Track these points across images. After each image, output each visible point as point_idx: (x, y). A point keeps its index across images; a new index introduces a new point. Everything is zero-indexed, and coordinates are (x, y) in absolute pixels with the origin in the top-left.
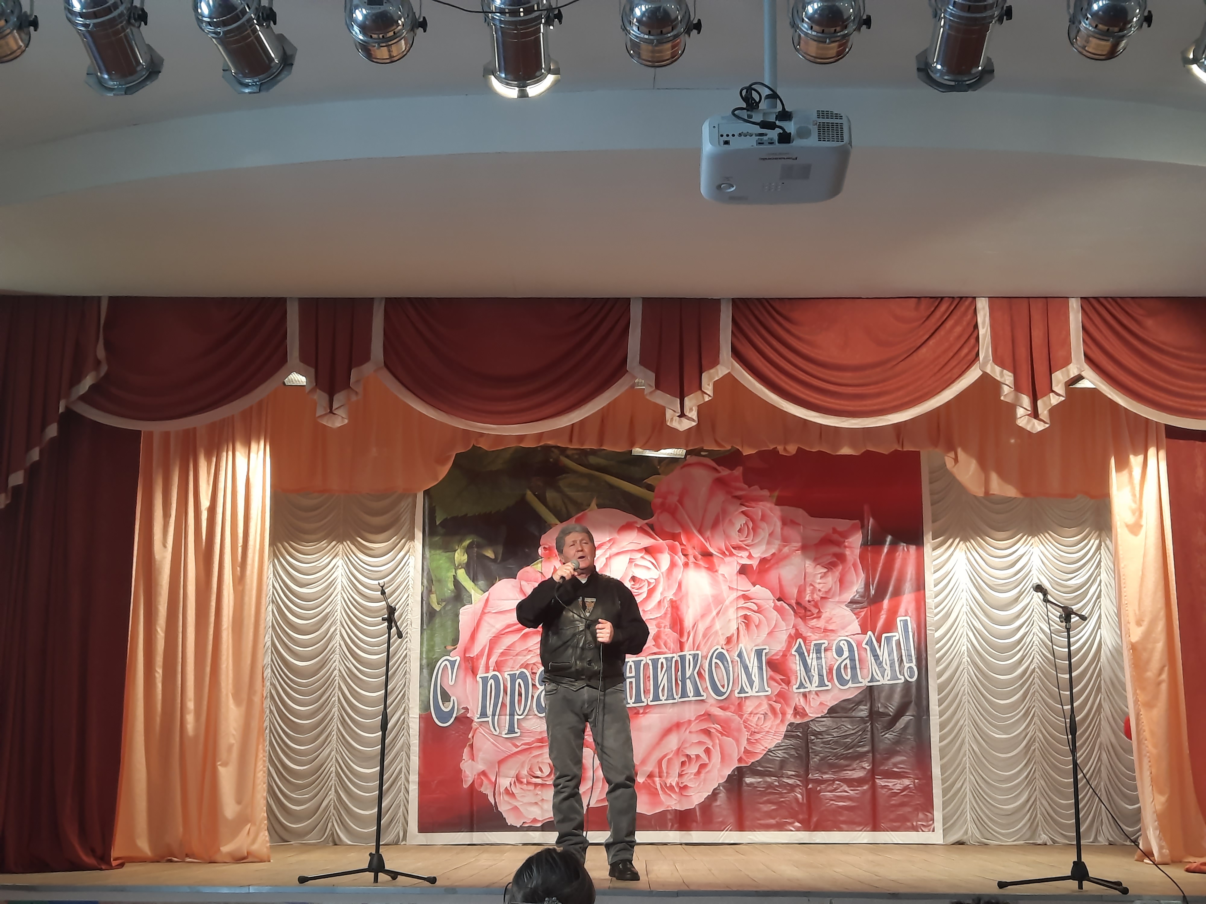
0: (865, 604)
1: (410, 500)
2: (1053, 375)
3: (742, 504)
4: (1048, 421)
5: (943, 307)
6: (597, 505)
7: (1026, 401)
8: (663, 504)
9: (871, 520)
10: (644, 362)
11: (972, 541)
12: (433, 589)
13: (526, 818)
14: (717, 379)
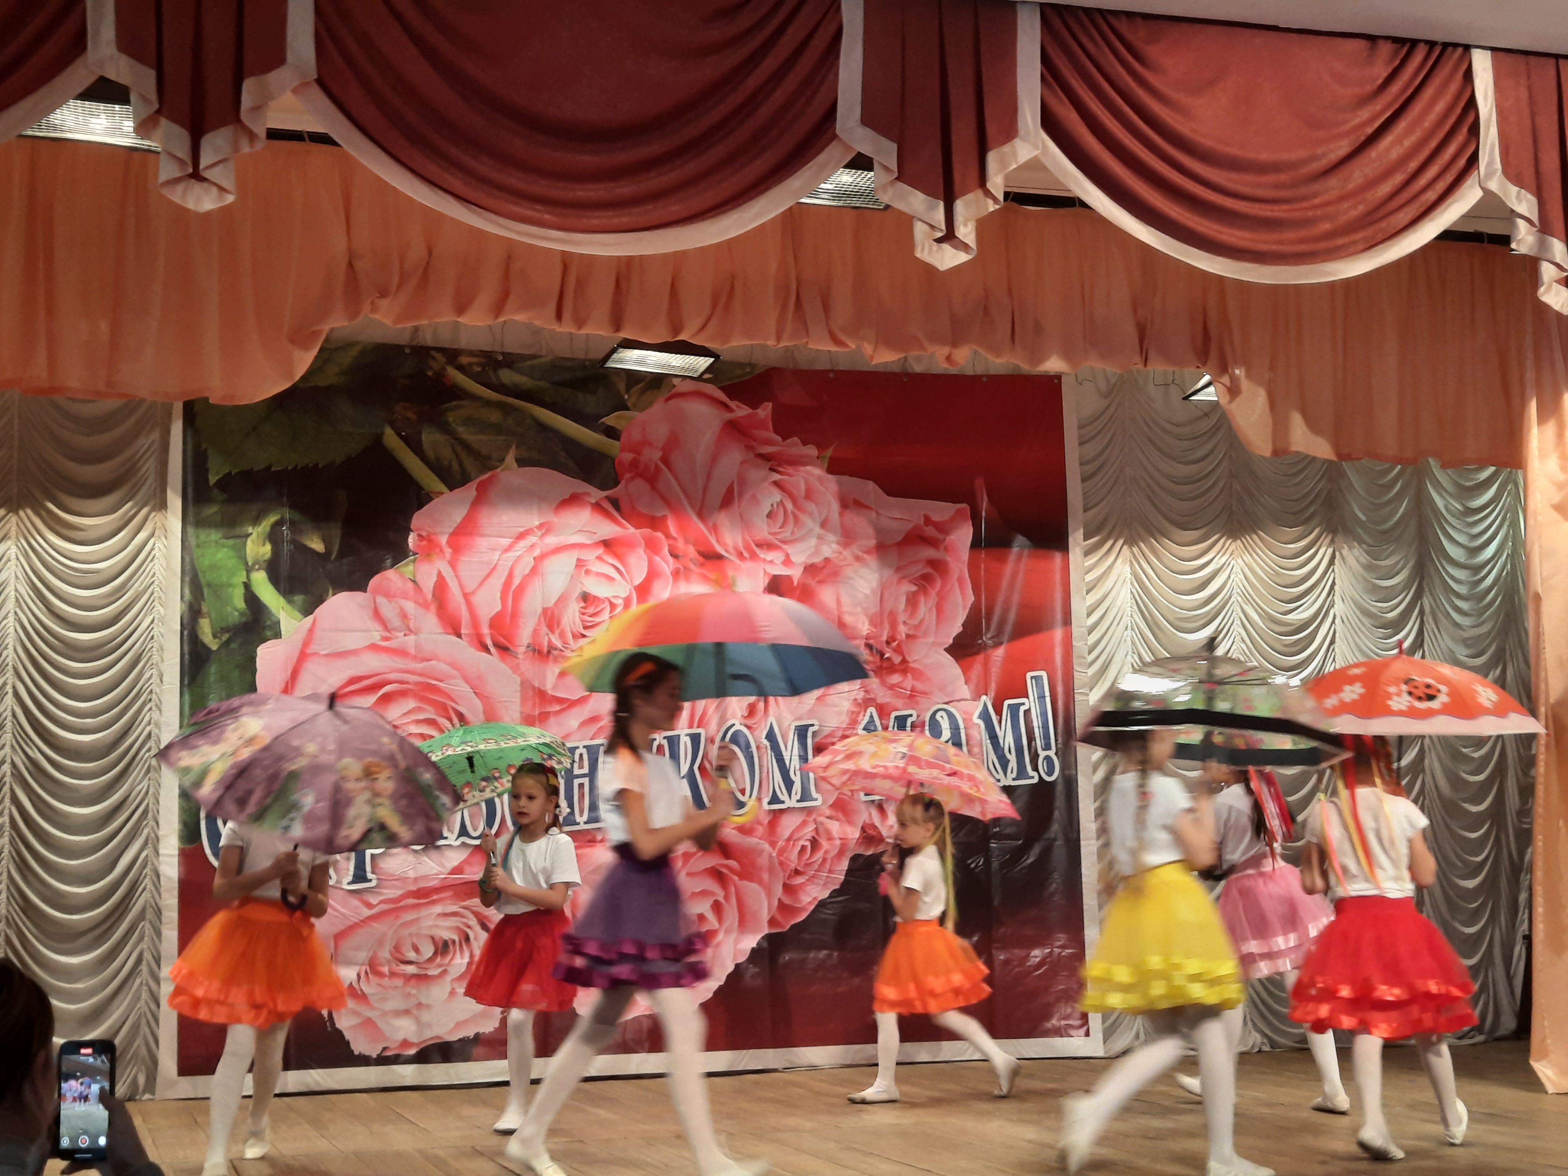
3: (772, 469)
5: (1421, 54)
6: (516, 461)
7: (1560, 250)
8: (634, 464)
9: (986, 502)
10: (871, 118)
12: (205, 609)
13: (387, 1039)
14: (1013, 167)
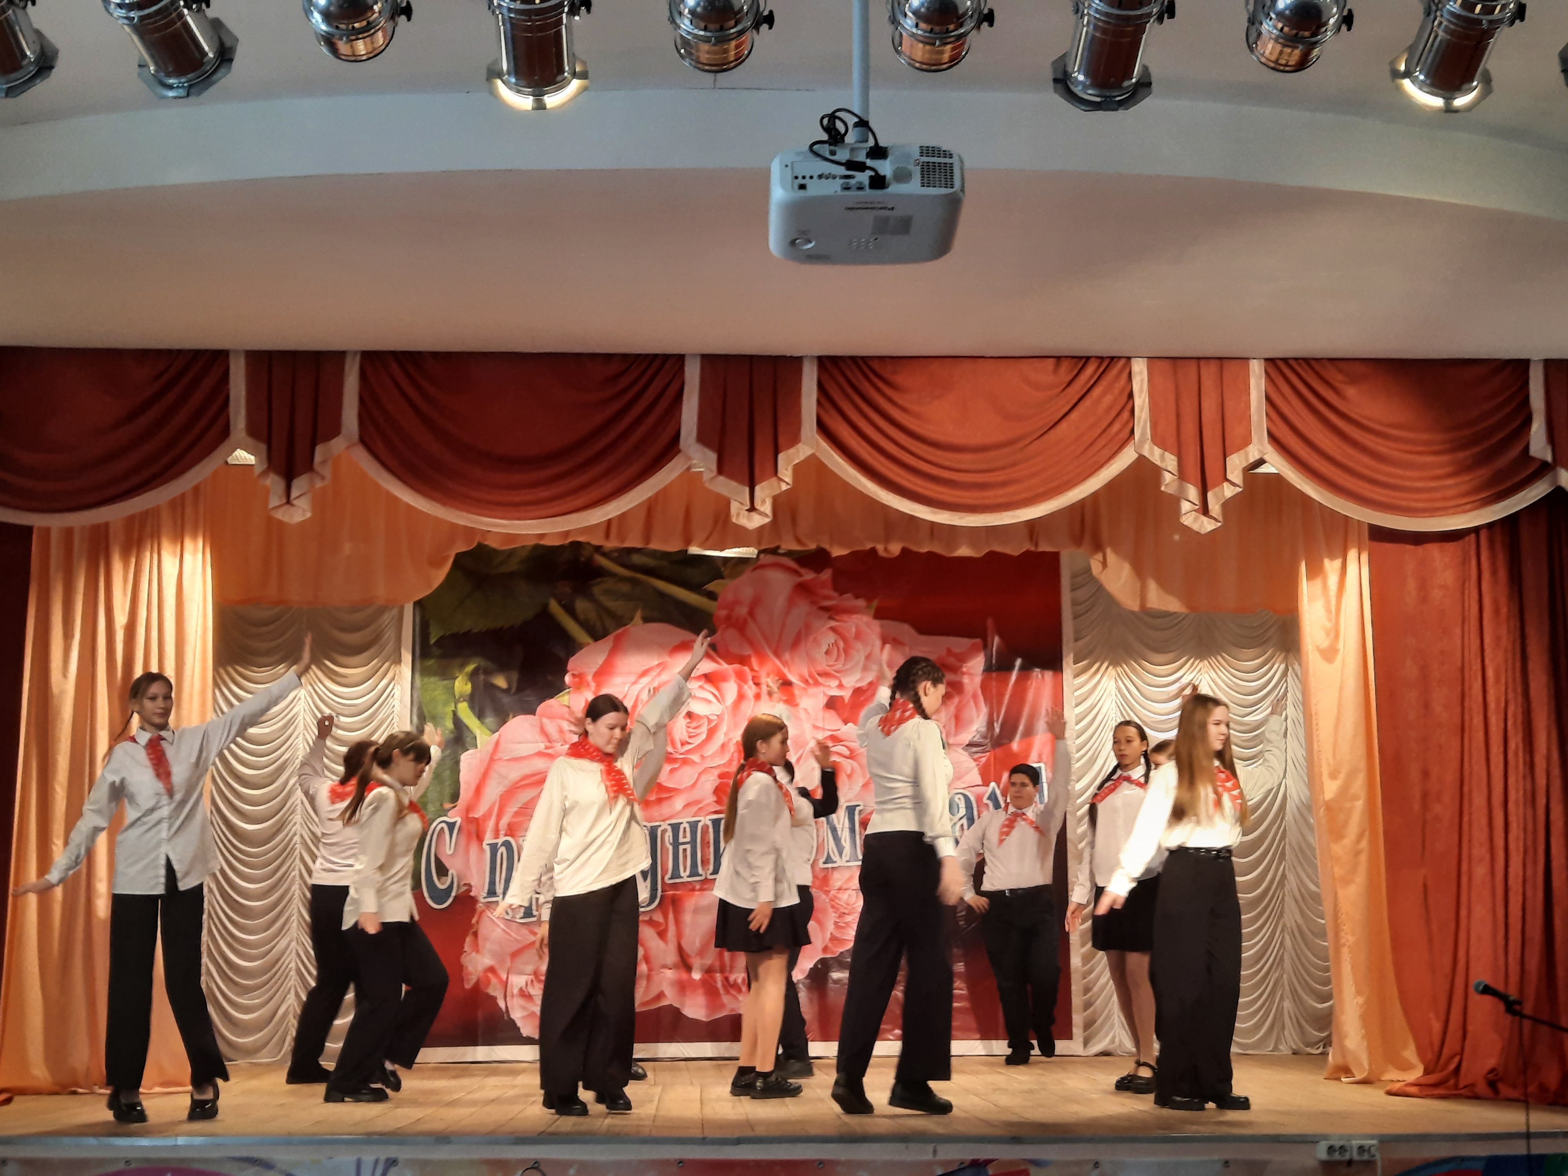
0: (989, 747)
1: (395, 611)
2: (1227, 459)
3: (831, 618)
4: (1221, 520)
5: (1090, 369)
6: (642, 619)
7: (1193, 492)
8: (728, 618)
9: (997, 640)
10: (703, 439)
11: (1125, 666)
14: (797, 461)
